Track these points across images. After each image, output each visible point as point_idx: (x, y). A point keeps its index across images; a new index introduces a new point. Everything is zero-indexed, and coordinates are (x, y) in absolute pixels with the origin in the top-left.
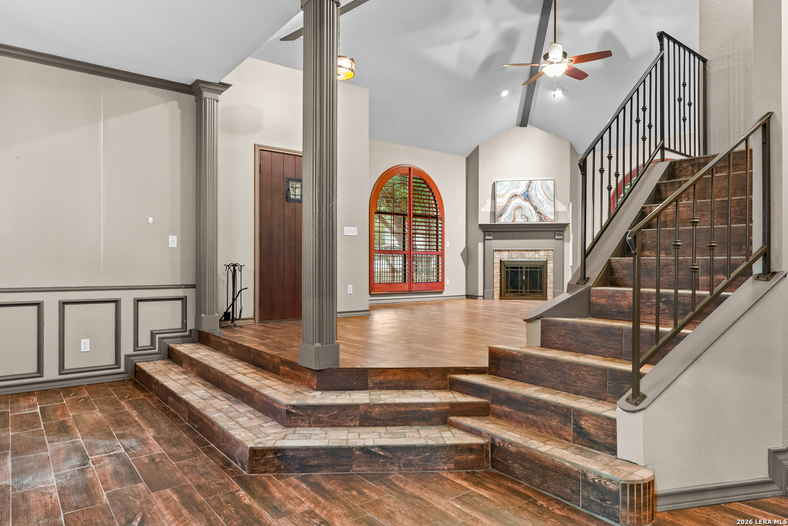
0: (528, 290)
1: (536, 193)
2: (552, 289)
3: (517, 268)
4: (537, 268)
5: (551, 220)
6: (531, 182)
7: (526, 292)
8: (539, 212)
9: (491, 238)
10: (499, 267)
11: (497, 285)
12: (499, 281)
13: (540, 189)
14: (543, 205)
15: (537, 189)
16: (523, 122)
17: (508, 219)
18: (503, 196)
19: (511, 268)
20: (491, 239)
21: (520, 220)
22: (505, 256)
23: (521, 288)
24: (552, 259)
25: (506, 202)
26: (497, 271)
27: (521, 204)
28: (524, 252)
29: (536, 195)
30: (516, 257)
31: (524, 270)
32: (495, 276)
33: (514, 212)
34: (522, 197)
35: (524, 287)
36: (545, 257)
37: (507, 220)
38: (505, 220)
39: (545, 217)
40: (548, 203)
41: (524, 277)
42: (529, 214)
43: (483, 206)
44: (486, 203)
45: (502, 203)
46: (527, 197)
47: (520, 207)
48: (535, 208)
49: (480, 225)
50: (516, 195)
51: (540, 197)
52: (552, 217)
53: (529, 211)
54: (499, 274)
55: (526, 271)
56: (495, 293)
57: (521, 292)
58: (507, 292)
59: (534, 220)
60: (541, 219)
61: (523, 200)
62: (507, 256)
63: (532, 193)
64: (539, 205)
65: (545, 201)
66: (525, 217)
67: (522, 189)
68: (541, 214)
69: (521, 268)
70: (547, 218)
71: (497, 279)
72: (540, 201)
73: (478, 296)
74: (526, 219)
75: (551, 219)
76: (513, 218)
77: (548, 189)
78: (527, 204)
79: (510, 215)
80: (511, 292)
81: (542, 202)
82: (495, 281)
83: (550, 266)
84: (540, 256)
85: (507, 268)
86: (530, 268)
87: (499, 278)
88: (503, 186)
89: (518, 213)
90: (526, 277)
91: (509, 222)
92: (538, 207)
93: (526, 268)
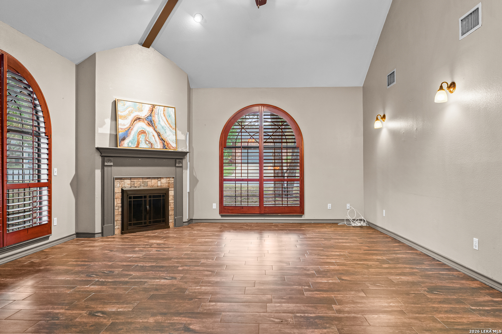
0: (152, 220)
1: (159, 119)
2: (173, 216)
3: (141, 197)
4: (160, 196)
5: (173, 148)
6: (154, 106)
7: (150, 222)
8: (162, 139)
9: (112, 164)
10: (120, 197)
11: (118, 218)
12: (120, 213)
13: (162, 115)
14: (166, 132)
15: (159, 114)
16: (147, 43)
17: (132, 143)
18: (125, 118)
19: (134, 197)
20: (111, 166)
21: (144, 146)
22: (127, 185)
23: (145, 219)
24: (173, 186)
25: (129, 124)
26: (118, 202)
27: (144, 129)
28: (147, 180)
29: (159, 121)
30: (139, 185)
31: (148, 199)
32: (116, 208)
33: (138, 137)
34: (146, 122)
35: (148, 217)
36: (167, 184)
37: (130, 144)
38: (128, 145)
39: (168, 144)
40: (171, 131)
41: (148, 207)
42: (152, 140)
43: (101, 126)
44: (103, 124)
45: (124, 125)
46: (151, 123)
47: (143, 132)
48: (159, 135)
49: (98, 149)
50: (139, 118)
51: (163, 124)
52: (174, 145)
53: (153, 137)
54: (120, 205)
55: (150, 201)
56: (116, 227)
57: (145, 223)
58: (130, 225)
59: (158, 146)
60: (164, 146)
61: (146, 124)
62: (128, 184)
63: (156, 118)
64: (162, 132)
65: (167, 128)
66: (150, 142)
67: (144, 113)
68: (164, 141)
69: (145, 197)
70: (169, 145)
71: (118, 211)
72: (163, 127)
73: (95, 234)
74: (150, 145)
75: (173, 146)
76: (136, 143)
77: (170, 116)
78: (150, 129)
79: (133, 140)
80: (135, 224)
81: (165, 128)
82: (116, 213)
83: (171, 193)
84: (162, 183)
85: (130, 198)
86: (154, 197)
87: (120, 210)
88: (126, 106)
89: (142, 138)
90: (150, 206)
91: (133, 146)
92: (161, 133)
93: (150, 197)
